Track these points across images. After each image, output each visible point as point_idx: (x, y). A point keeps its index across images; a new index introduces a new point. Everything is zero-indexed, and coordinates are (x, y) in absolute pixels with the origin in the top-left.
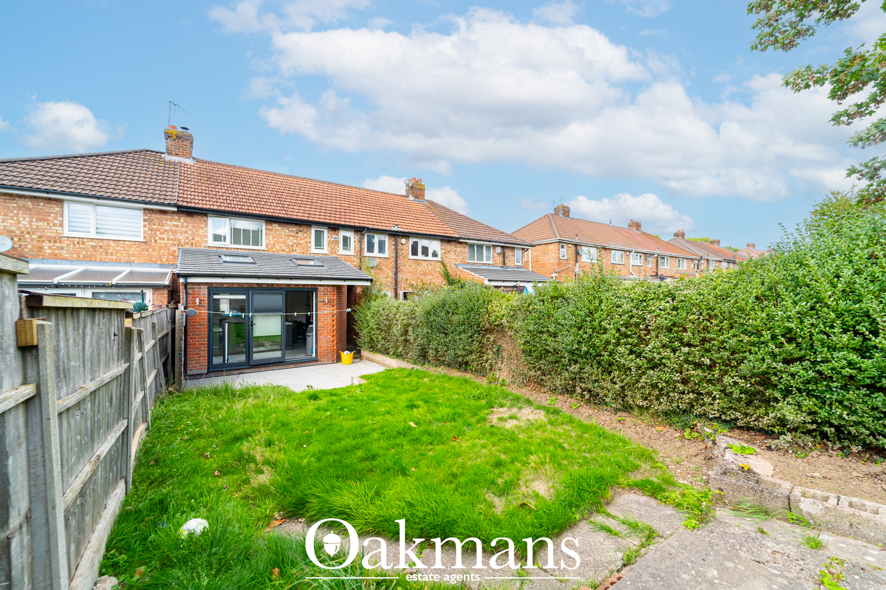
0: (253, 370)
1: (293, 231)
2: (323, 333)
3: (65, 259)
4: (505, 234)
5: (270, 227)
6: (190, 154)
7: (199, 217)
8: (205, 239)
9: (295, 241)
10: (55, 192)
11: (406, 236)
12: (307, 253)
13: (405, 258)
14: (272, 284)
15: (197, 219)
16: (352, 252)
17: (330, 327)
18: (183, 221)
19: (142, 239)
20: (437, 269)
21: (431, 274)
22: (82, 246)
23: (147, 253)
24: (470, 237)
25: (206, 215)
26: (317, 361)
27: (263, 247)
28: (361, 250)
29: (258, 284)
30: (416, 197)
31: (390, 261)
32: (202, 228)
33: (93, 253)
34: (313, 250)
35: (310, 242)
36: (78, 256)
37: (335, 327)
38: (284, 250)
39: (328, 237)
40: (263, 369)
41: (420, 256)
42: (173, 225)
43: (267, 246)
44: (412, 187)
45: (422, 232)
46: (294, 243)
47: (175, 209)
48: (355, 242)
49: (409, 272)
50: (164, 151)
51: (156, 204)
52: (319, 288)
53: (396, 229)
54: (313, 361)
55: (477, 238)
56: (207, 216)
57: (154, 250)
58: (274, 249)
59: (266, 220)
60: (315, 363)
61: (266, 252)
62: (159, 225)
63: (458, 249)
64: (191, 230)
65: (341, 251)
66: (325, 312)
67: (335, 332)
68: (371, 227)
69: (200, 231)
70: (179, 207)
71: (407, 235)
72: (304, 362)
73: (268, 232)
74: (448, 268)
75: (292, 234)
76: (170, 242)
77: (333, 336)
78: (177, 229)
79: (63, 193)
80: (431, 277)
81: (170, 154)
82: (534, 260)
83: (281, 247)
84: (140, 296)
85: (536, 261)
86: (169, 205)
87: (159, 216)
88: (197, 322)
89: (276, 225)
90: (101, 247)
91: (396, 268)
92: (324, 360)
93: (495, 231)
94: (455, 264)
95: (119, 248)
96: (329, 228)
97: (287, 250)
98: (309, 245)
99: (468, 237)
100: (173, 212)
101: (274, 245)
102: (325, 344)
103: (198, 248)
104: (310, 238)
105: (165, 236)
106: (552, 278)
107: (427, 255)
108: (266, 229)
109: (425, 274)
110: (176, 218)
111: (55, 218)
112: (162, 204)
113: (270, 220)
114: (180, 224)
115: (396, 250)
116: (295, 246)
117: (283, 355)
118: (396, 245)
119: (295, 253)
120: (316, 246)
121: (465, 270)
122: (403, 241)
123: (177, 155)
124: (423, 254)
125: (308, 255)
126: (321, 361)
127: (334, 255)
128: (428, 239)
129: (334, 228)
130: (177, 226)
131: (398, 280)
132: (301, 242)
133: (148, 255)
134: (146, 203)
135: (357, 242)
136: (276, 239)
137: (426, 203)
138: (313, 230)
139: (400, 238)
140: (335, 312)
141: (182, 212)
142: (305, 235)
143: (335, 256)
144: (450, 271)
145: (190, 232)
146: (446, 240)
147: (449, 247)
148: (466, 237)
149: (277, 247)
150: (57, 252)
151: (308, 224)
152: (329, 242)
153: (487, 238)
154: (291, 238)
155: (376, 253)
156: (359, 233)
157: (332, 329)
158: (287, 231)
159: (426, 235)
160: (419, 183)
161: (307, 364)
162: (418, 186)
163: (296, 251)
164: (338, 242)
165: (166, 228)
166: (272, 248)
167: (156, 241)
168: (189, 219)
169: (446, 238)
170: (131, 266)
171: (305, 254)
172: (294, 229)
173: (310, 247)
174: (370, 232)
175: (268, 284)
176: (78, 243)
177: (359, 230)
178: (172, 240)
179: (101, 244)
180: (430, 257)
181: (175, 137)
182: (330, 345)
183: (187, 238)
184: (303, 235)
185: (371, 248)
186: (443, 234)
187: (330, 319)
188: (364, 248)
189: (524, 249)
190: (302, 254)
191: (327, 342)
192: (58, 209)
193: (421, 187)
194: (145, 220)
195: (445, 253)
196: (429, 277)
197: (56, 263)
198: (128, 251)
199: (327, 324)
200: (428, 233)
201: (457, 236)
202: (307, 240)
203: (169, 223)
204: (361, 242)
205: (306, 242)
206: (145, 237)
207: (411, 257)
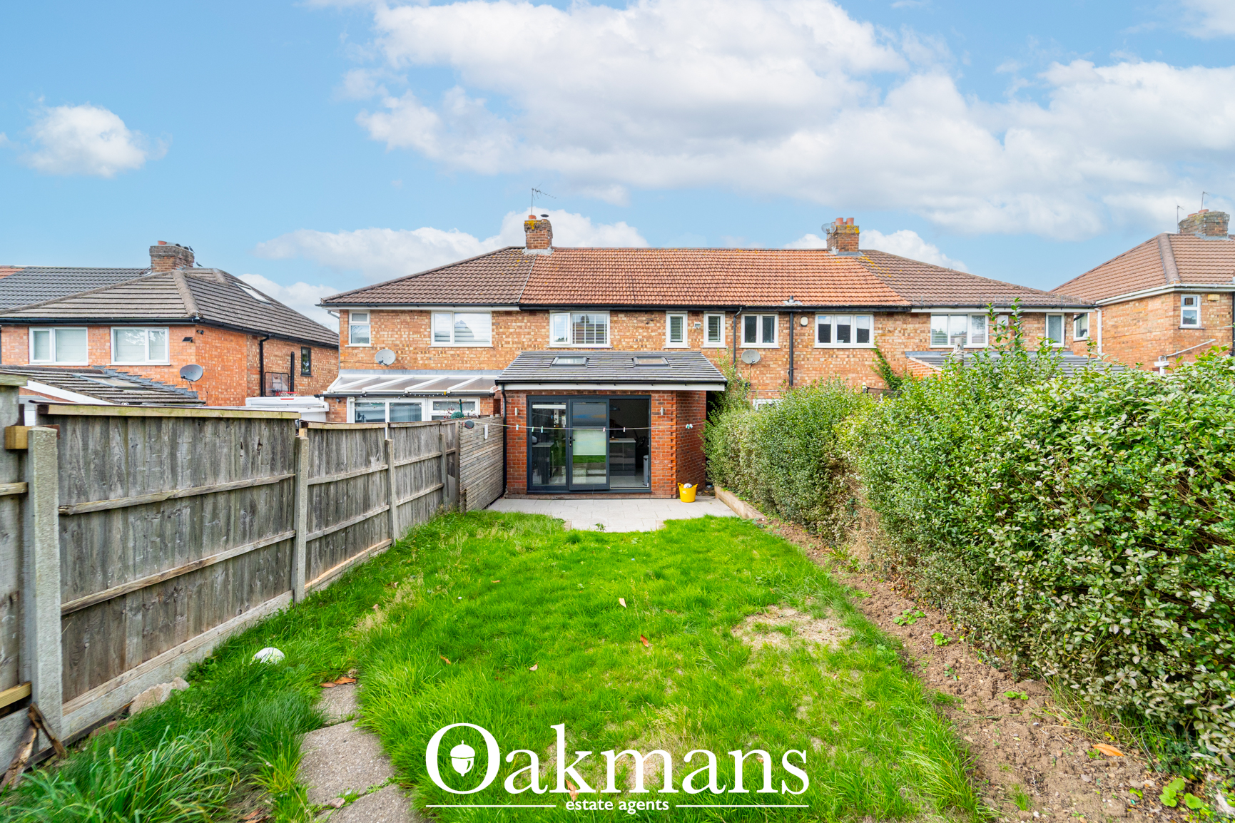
0: (573, 496)
1: (642, 322)
2: (658, 456)
3: (432, 369)
4: (1025, 289)
5: (615, 319)
6: (549, 242)
7: (541, 315)
8: (547, 340)
9: (645, 334)
10: (423, 304)
11: (809, 313)
12: (660, 349)
13: (807, 347)
14: (595, 391)
15: (540, 317)
16: (722, 343)
17: (667, 449)
18: (525, 322)
19: (491, 345)
20: (866, 363)
21: (854, 371)
22: (444, 355)
23: (495, 359)
24: (935, 304)
25: (547, 312)
26: (650, 493)
27: (607, 345)
28: (735, 339)
29: (579, 391)
30: (843, 248)
31: (782, 353)
32: (544, 327)
33: (453, 362)
34: (669, 344)
35: (664, 334)
36: (442, 366)
37: (674, 449)
38: (632, 347)
39: (689, 325)
40: (584, 497)
41: (835, 342)
42: (518, 327)
43: (612, 343)
44: (836, 233)
45: (835, 304)
46: (643, 337)
47: (517, 309)
48: (726, 328)
49: (815, 369)
50: (524, 245)
51: (501, 305)
52: (653, 395)
53: (791, 303)
54: (644, 493)
55: (951, 304)
56: (549, 313)
57: (501, 356)
58: (620, 346)
59: (611, 311)
60: (648, 496)
61: (610, 351)
62: (505, 327)
63: (910, 327)
64: (534, 331)
65: (706, 343)
66: (661, 427)
67: (674, 455)
68: (748, 304)
69: (543, 330)
70: (520, 305)
71: (810, 311)
72: (634, 493)
73: (613, 325)
74: (889, 360)
75: (641, 325)
76: (515, 346)
77: (672, 462)
78: (521, 330)
79: (429, 304)
80: (854, 375)
81: (529, 247)
82: (1108, 335)
83: (628, 342)
84: (459, 406)
85: (1113, 336)
86: (512, 305)
87: (505, 318)
88: (516, 435)
89: (623, 315)
90: (458, 355)
91: (792, 363)
92: (660, 493)
93: (1001, 287)
94: (904, 353)
95: (472, 356)
96: (689, 312)
97: (635, 347)
98: (663, 337)
99: (929, 304)
100: (517, 313)
101: (620, 341)
102: (661, 471)
103: (540, 350)
104: (664, 328)
105: (510, 340)
106: (1158, 369)
107: (847, 340)
108: (611, 322)
109: (844, 371)
110: (520, 318)
111: (425, 330)
112: (506, 305)
113: (615, 309)
114: (523, 324)
115: (791, 335)
116: (645, 340)
117: (608, 481)
118: (792, 329)
119: (645, 349)
120: (672, 338)
121: (920, 362)
122: (804, 321)
123: (536, 247)
124: (839, 338)
125: (662, 351)
126: (655, 494)
127: (695, 350)
128: (849, 313)
129: (696, 311)
130: (521, 327)
131: (795, 381)
132: (653, 334)
133: (496, 361)
134: (492, 306)
135: (730, 328)
136: (622, 334)
137: (861, 256)
138: (668, 317)
139: (799, 316)
140: (674, 428)
141: (525, 311)
142: (658, 325)
143: (698, 350)
144: (892, 364)
145: (532, 333)
146: (885, 312)
147: (890, 324)
148: (925, 304)
149: (624, 343)
150: (426, 362)
151: (661, 309)
152: (690, 332)
153: (976, 301)
154: (641, 331)
155: (759, 342)
156: (733, 315)
157: (671, 452)
158: (635, 321)
159: (844, 307)
160: (849, 224)
161: (637, 497)
162: (848, 231)
163: (646, 346)
164: (702, 330)
165: (512, 330)
166: (618, 345)
167: (502, 346)
168: (531, 318)
169: (882, 310)
170: (482, 374)
171: (658, 350)
172: (644, 318)
173: (664, 340)
174: (750, 312)
175: (589, 391)
176: (442, 352)
177: (732, 310)
178: (517, 343)
179: (458, 352)
180: (854, 342)
181: (533, 228)
182: (668, 473)
183: (530, 340)
184: (656, 325)
185: (750, 336)
186: (877, 304)
187: (667, 438)
188: (739, 337)
189: (1072, 314)
190: (653, 351)
191: (663, 469)
192: (427, 320)
193: (853, 231)
194: (493, 324)
195: (883, 335)
196: (850, 376)
197: (426, 374)
198: (479, 358)
199: (664, 445)
200: (847, 304)
201: (906, 303)
202: (660, 331)
203: (514, 324)
204: (735, 328)
205: (659, 334)
206: (493, 343)
207: (818, 344)
